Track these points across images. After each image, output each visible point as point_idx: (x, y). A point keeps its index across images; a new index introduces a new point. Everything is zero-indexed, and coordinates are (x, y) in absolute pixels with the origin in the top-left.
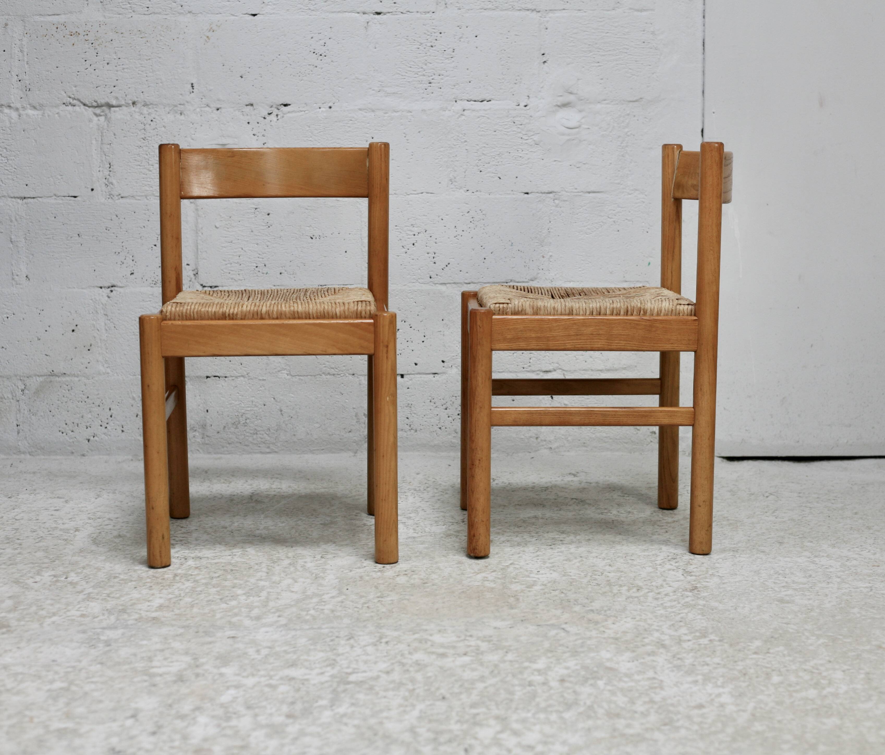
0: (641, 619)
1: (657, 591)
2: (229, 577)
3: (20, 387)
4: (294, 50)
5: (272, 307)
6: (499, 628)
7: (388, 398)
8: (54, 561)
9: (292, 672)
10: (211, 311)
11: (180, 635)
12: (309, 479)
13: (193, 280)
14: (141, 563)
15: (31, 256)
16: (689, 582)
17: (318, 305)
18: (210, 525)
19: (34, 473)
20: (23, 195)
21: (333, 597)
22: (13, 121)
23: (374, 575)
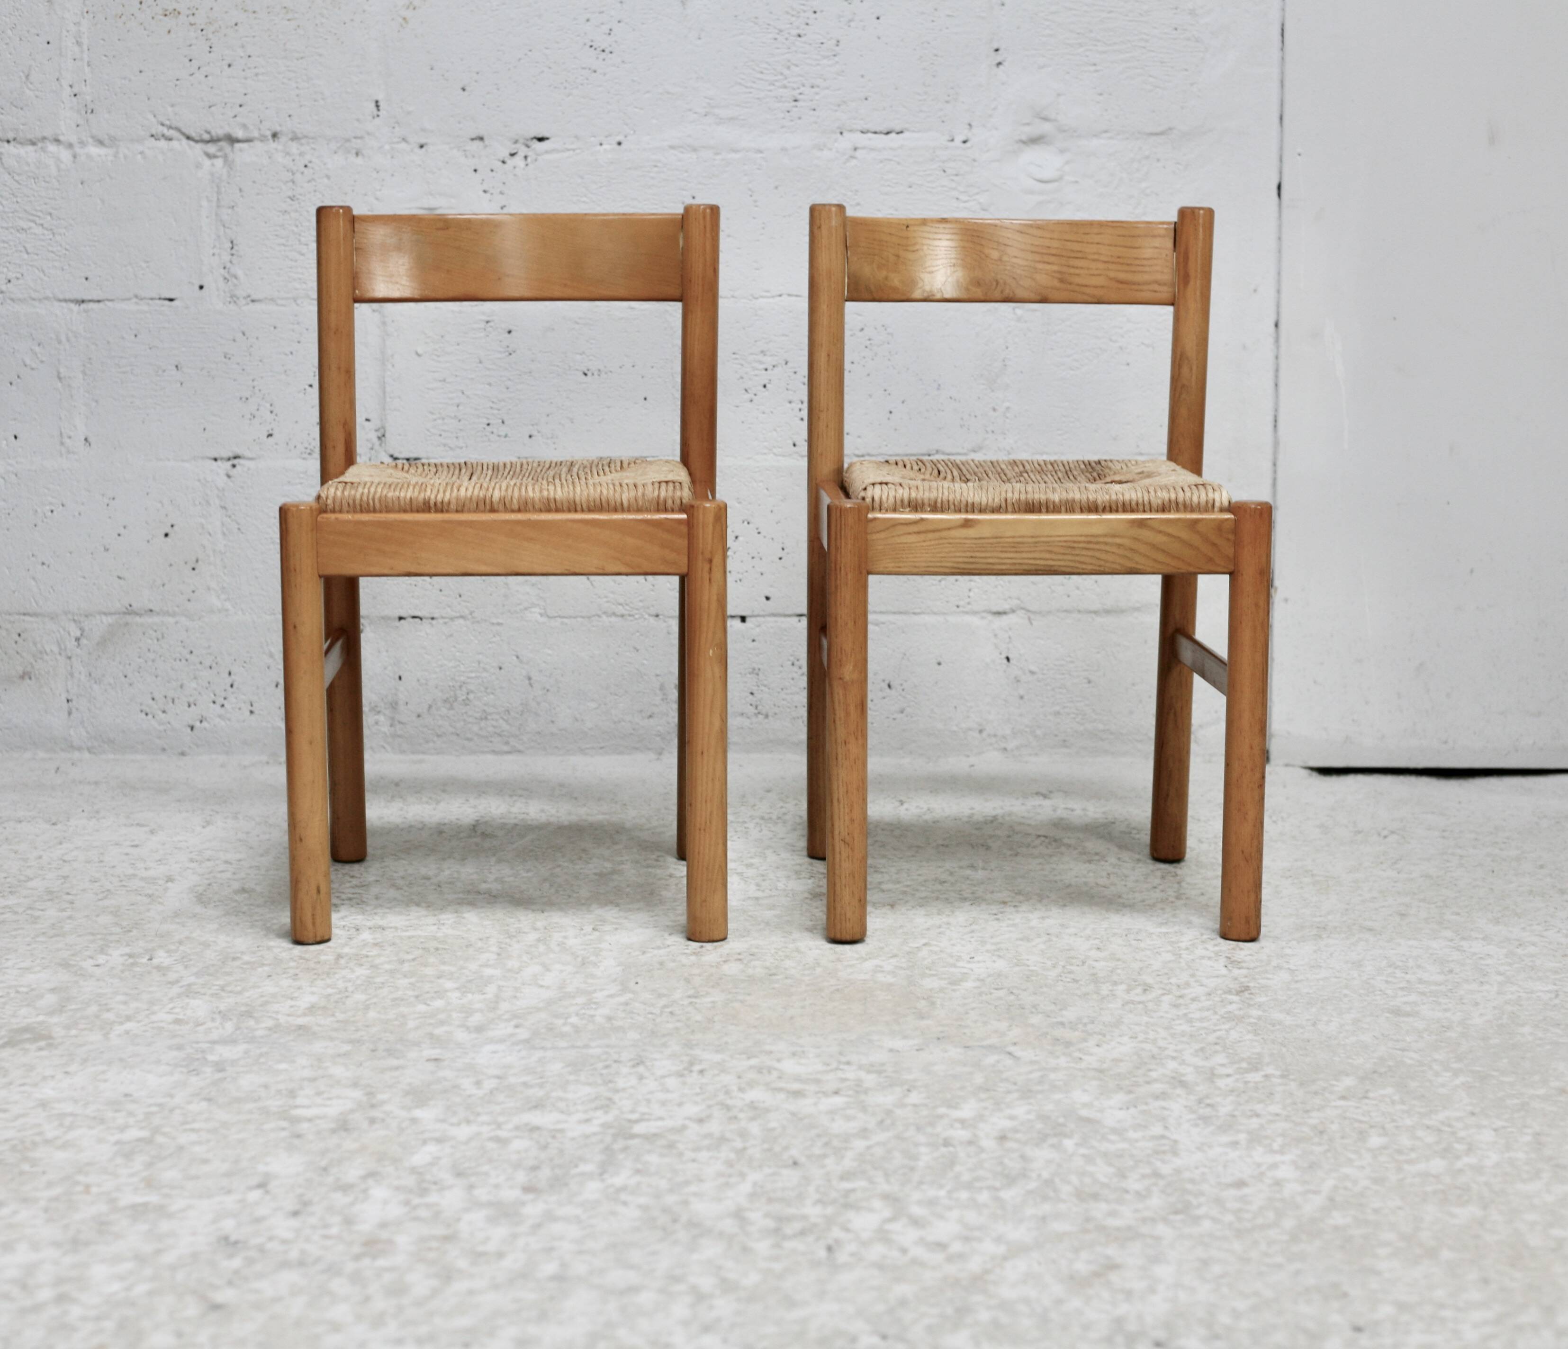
0: (1147, 1038)
1: (1178, 994)
2: (432, 960)
3: (72, 634)
4: (557, 42)
5: (510, 491)
6: (898, 1051)
7: (711, 652)
8: (130, 931)
9: (535, 1118)
10: (405, 498)
11: (345, 1055)
12: (576, 798)
13: (377, 447)
14: (281, 935)
15: (94, 404)
16: (1236, 979)
17: (591, 488)
18: (401, 874)
19: (96, 783)
20: (80, 297)
21: (611, 996)
22: (62, 166)
23: (684, 960)
